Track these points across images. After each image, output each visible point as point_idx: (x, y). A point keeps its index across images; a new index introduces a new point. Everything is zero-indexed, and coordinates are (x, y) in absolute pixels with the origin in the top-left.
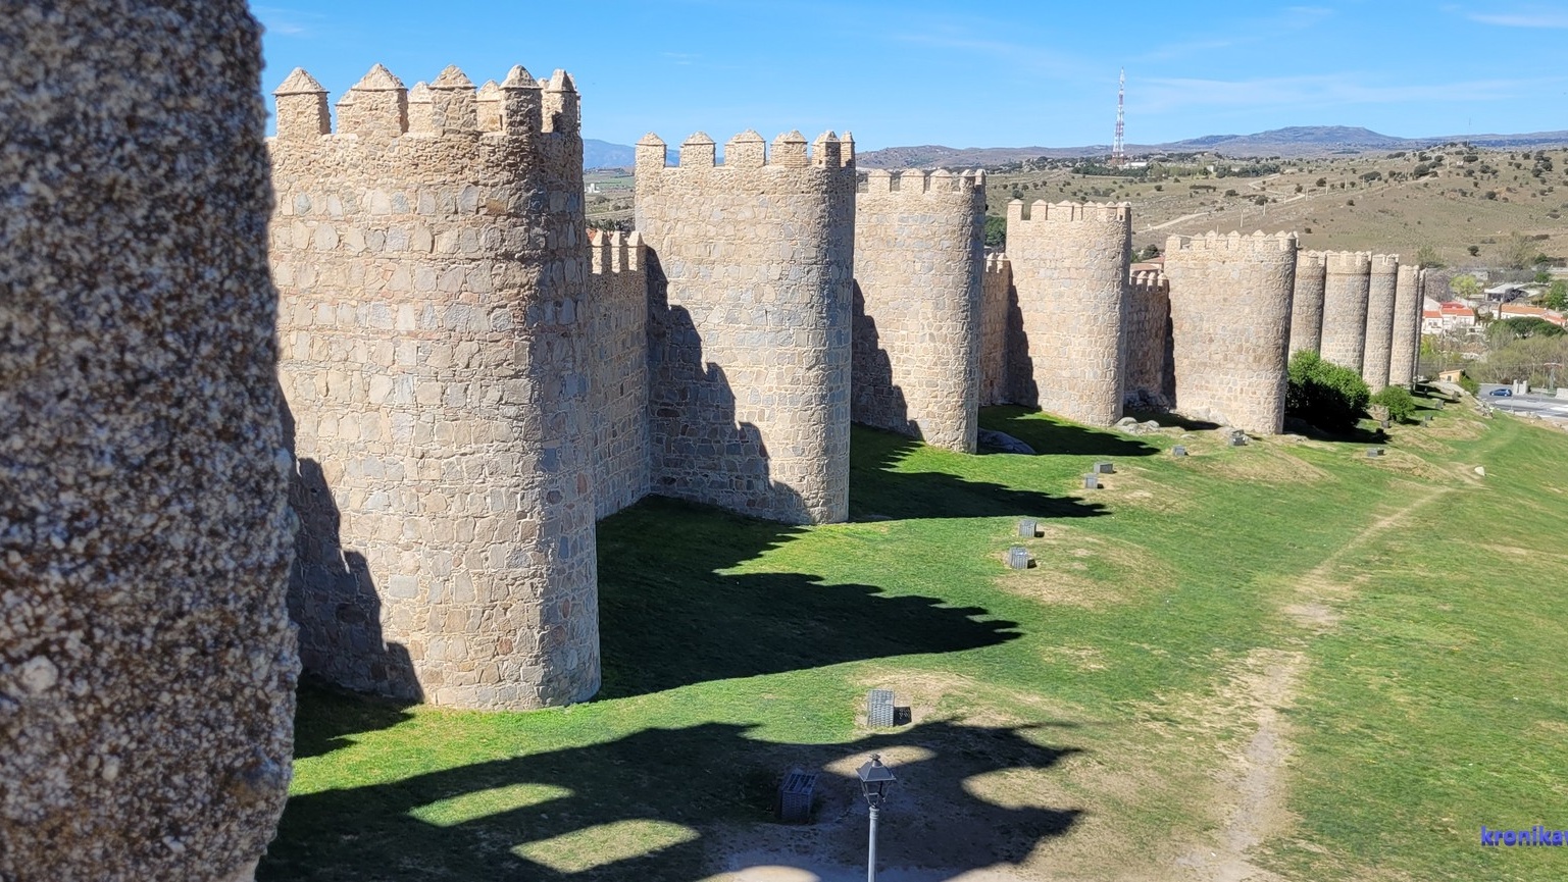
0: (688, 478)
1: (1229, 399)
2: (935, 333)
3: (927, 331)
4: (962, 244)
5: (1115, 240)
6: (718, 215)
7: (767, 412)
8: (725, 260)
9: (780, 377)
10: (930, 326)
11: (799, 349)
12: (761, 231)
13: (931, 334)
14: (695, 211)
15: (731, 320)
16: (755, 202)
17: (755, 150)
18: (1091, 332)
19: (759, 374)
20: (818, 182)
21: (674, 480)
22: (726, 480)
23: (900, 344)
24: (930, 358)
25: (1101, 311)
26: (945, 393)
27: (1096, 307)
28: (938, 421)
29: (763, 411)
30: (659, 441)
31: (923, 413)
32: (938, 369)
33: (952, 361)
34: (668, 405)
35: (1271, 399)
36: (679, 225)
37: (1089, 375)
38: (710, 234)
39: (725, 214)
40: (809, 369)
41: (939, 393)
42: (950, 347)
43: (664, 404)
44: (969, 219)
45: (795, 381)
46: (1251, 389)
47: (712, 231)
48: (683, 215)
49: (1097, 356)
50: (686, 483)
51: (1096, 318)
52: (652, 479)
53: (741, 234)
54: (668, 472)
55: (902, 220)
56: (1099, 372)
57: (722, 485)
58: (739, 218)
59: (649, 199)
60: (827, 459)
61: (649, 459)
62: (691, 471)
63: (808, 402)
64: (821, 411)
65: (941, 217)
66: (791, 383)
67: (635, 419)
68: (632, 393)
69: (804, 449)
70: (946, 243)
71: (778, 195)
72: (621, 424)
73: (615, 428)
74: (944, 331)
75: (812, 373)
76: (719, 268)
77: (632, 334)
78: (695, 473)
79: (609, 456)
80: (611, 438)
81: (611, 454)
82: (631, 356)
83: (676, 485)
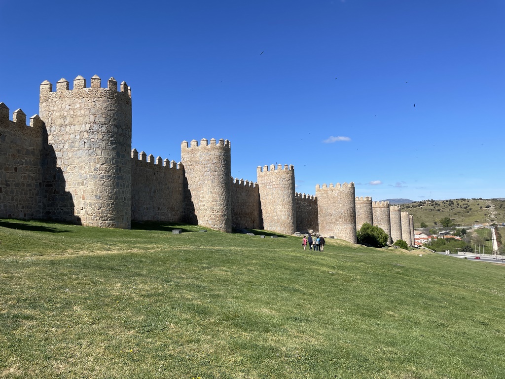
0: (55, 211)
1: (338, 233)
2: (212, 191)
3: (209, 190)
4: (220, 162)
5: (288, 175)
6: (68, 107)
7: (85, 182)
8: (70, 124)
9: (90, 168)
11: (98, 156)
12: (83, 112)
14: (60, 107)
15: (72, 147)
16: (80, 101)
17: (81, 82)
18: (282, 204)
19: (82, 167)
20: (105, 94)
21: (50, 212)
24: (211, 200)
26: (217, 211)
27: (284, 196)
28: (215, 221)
29: (83, 182)
30: (46, 197)
31: (209, 218)
32: (214, 203)
33: (219, 200)
34: (49, 182)
35: (351, 232)
36: (54, 113)
37: (283, 218)
38: (65, 115)
39: (70, 107)
40: (103, 164)
41: (214, 211)
42: (218, 195)
43: (47, 182)
44: (223, 154)
45: (96, 169)
46: (345, 230)
47: (66, 114)
48: (56, 108)
49: (285, 212)
50: (55, 213)
51: (284, 199)
52: (43, 213)
53: (75, 114)
54: (48, 209)
55: (201, 155)
56: (286, 217)
58: (76, 107)
59: (44, 104)
60: (112, 201)
61: (41, 204)
62: (57, 208)
63: (102, 178)
64: (108, 182)
65: (213, 153)
66: (94, 170)
67: (29, 185)
68: (25, 173)
69: (100, 197)
70: (215, 161)
71: (88, 99)
72: (14, 183)
73: (8, 182)
74: (215, 190)
75: (104, 166)
76: (68, 127)
77: (27, 150)
78: (58, 209)
79: (1, 192)
80: (4, 186)
81: (3, 192)
82: (26, 158)
83: (51, 214)
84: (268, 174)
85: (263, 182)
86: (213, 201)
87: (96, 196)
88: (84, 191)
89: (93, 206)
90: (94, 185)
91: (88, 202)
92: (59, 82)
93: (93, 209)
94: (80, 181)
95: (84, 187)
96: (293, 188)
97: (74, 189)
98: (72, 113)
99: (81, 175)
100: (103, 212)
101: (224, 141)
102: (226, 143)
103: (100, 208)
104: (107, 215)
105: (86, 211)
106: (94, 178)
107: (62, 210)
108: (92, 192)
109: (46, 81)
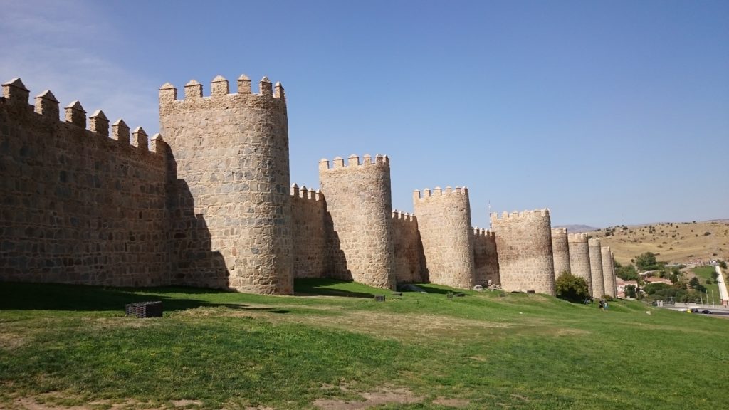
0: (192, 273)
2: (369, 231)
3: (365, 230)
4: (379, 188)
5: (461, 203)
6: (204, 123)
7: (236, 229)
8: (209, 146)
9: (242, 209)
10: (366, 227)
11: (253, 192)
12: (227, 129)
13: (367, 232)
14: (191, 121)
15: (213, 179)
16: (224, 114)
18: (455, 245)
19: (230, 208)
20: (258, 102)
21: (184, 275)
22: (214, 272)
24: (367, 243)
25: (458, 235)
26: (376, 260)
27: (456, 233)
28: (374, 274)
29: (233, 229)
30: (176, 253)
32: (372, 248)
33: (378, 244)
34: (179, 231)
36: (183, 130)
37: (457, 265)
38: (200, 133)
39: (208, 121)
40: (259, 204)
41: (373, 260)
42: (377, 237)
43: (178, 231)
44: (381, 176)
45: (251, 211)
46: (539, 279)
48: (184, 124)
49: (459, 256)
50: (191, 277)
51: (457, 238)
52: (172, 276)
53: (217, 131)
54: (180, 270)
55: (349, 179)
56: (461, 264)
57: (211, 275)
58: (216, 122)
59: (167, 118)
60: (273, 256)
61: (169, 264)
62: (194, 268)
63: (260, 222)
64: (268, 228)
65: (367, 175)
66: (249, 212)
67: (155, 237)
68: (151, 220)
69: (258, 251)
70: (370, 188)
71: (235, 109)
72: (139, 235)
73: (133, 235)
74: (373, 230)
75: (261, 206)
76: (206, 151)
77: (151, 186)
78: (196, 270)
79: (126, 250)
80: (129, 241)
81: (128, 250)
82: (151, 198)
83: (185, 278)
84: (431, 200)
85: (423, 213)
86: (370, 246)
87: (252, 250)
88: (235, 242)
89: (249, 265)
90: (250, 234)
91: (242, 258)
92: (188, 85)
93: (248, 268)
94: (229, 228)
95: (234, 236)
96: (469, 222)
97: (219, 240)
98: (210, 130)
99: (228, 219)
100: (262, 272)
101: (382, 158)
102: (384, 160)
103: (259, 266)
104: (268, 276)
105: (239, 272)
106: (249, 223)
107: (202, 271)
108: (247, 244)
109: (168, 84)
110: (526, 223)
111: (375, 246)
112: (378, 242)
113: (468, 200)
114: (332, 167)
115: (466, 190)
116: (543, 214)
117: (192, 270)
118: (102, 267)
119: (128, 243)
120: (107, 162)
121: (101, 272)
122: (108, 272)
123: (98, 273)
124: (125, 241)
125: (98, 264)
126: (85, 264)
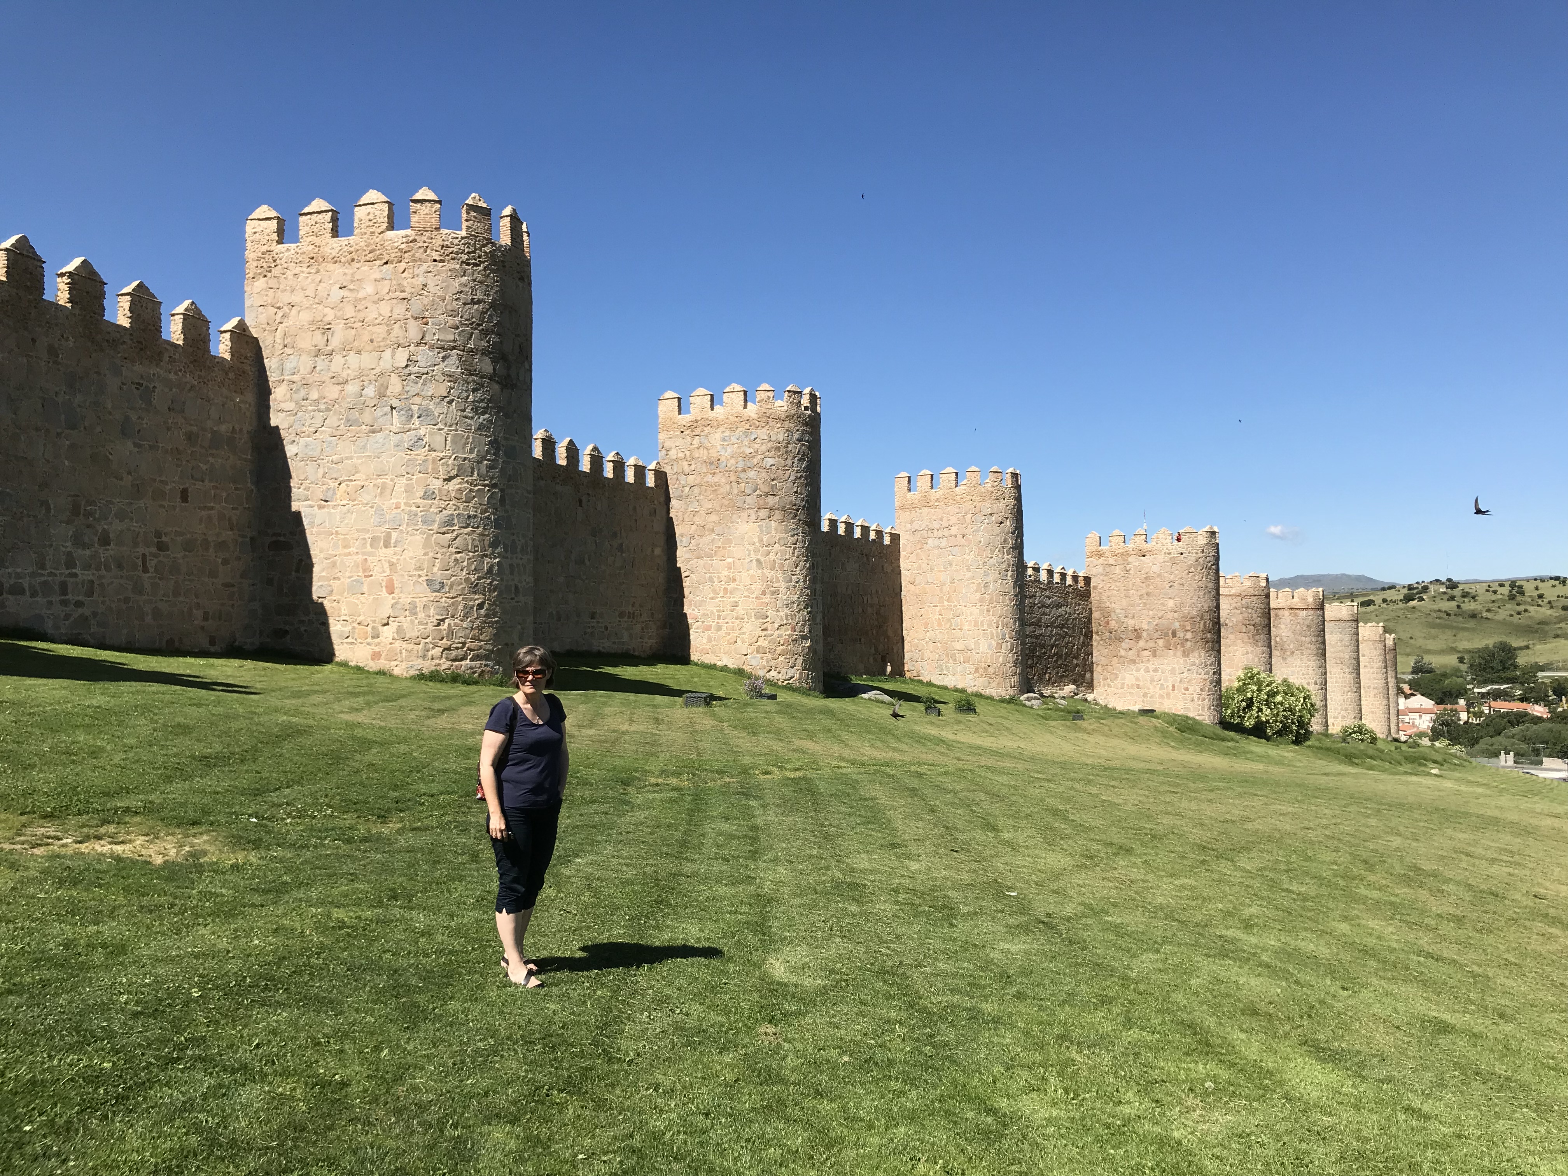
1: (1161, 696)
2: (762, 559)
3: (753, 556)
4: (789, 462)
5: (1002, 505)
6: (336, 295)
7: (394, 535)
8: (346, 349)
9: (408, 490)
10: (756, 551)
11: (434, 454)
12: (384, 309)
13: (758, 561)
14: (310, 292)
15: (351, 422)
16: (378, 276)
17: (377, 213)
18: (982, 600)
19: (383, 487)
20: (455, 249)
21: (286, 632)
23: (726, 573)
24: (758, 587)
25: (990, 578)
26: (776, 625)
27: (986, 575)
28: (770, 656)
29: (388, 536)
30: (270, 582)
31: (754, 647)
32: (767, 598)
33: (783, 590)
34: (279, 535)
36: (294, 312)
37: (984, 647)
38: (327, 319)
39: (343, 293)
40: (448, 480)
41: (769, 626)
42: (780, 574)
43: (275, 535)
44: (796, 436)
45: (429, 495)
46: (1183, 686)
47: (330, 315)
48: (296, 298)
49: (989, 625)
51: (986, 585)
52: (262, 632)
53: (361, 316)
54: (279, 621)
55: (724, 440)
56: (994, 643)
58: (361, 295)
59: (261, 283)
60: (478, 598)
61: (256, 606)
62: (306, 619)
63: (449, 523)
64: (467, 536)
65: (763, 433)
66: (424, 497)
67: (221, 545)
68: (212, 508)
69: (442, 585)
70: (771, 461)
71: (403, 265)
72: (179, 539)
73: (164, 539)
74: (772, 556)
75: (454, 485)
76: (338, 359)
77: (214, 433)
78: (310, 622)
79: (145, 570)
80: (154, 550)
81: (151, 570)
82: (211, 459)
83: (288, 637)
84: (933, 498)
85: (916, 526)
86: (764, 593)
87: (429, 582)
88: (392, 564)
89: (421, 615)
90: (424, 547)
91: (405, 600)
92: (306, 210)
93: (420, 623)
94: (381, 532)
95: (390, 551)
96: (1019, 548)
97: (360, 558)
98: (349, 311)
99: (380, 512)
100: (451, 632)
101: (800, 393)
102: (805, 401)
103: (443, 620)
104: (464, 644)
105: (400, 630)
106: (424, 522)
108: (420, 568)
109: (265, 207)
110: (1161, 557)
111: (776, 593)
112: (783, 585)
113: (1018, 499)
114: (689, 412)
115: (1015, 476)
116: (1202, 540)
117: (303, 622)
118: (79, 604)
119: (151, 554)
120: (98, 373)
121: (76, 615)
122: (95, 614)
123: (67, 617)
124: (141, 550)
125: (70, 597)
126: (33, 595)
